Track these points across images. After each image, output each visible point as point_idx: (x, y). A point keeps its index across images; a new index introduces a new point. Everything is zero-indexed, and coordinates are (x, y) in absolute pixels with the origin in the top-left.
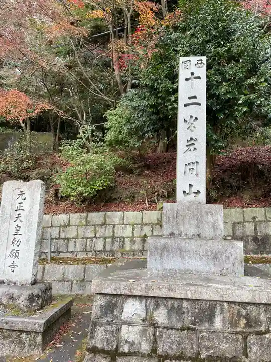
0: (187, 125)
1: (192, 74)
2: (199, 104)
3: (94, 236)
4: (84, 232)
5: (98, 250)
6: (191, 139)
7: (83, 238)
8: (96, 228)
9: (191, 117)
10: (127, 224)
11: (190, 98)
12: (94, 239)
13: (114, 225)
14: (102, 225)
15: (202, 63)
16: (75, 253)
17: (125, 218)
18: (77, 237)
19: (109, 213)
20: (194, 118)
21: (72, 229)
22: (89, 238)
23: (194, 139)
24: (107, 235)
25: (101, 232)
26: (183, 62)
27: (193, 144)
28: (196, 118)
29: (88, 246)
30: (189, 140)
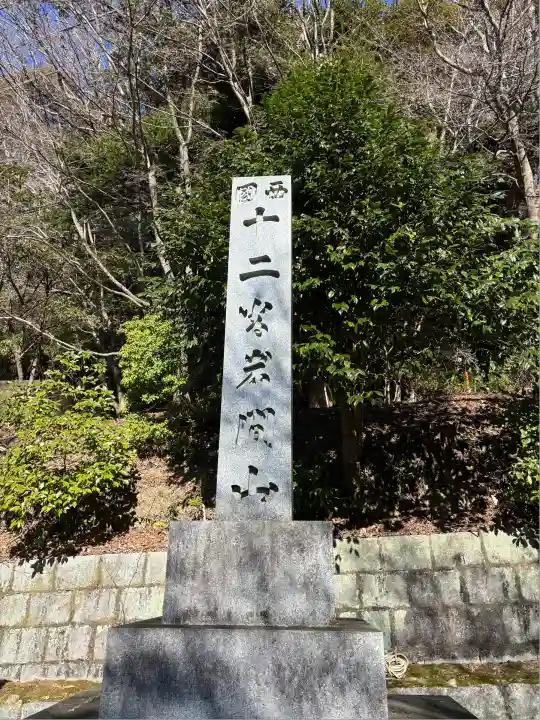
0: (247, 322)
1: (260, 211)
2: (275, 274)
3: (67, 618)
4: (45, 610)
5: (75, 657)
6: (257, 353)
7: (40, 626)
8: (73, 598)
9: (257, 302)
10: (151, 585)
11: (254, 261)
12: (68, 629)
13: (120, 590)
14: (89, 589)
15: (281, 188)
16: (18, 667)
17: (148, 568)
18: (24, 625)
19: (109, 558)
20: (263, 305)
21: (15, 601)
22: (55, 625)
23: (263, 352)
24: (99, 616)
25: (86, 608)
26: (239, 188)
27: (261, 365)
28: (269, 306)
29: (49, 645)
30: (250, 355)
